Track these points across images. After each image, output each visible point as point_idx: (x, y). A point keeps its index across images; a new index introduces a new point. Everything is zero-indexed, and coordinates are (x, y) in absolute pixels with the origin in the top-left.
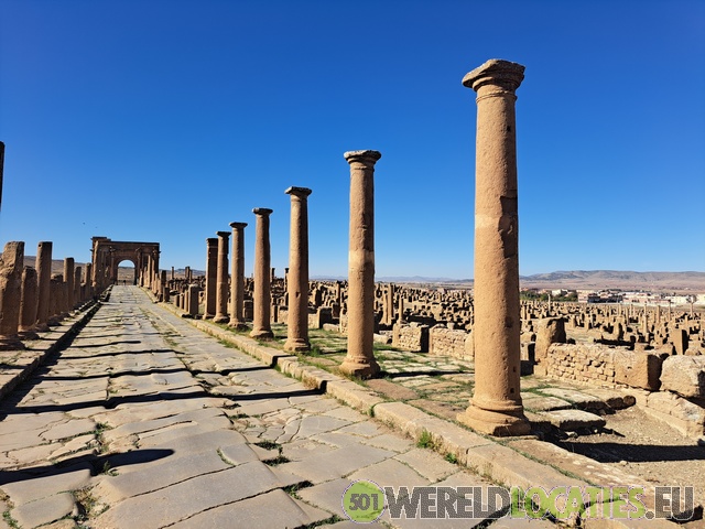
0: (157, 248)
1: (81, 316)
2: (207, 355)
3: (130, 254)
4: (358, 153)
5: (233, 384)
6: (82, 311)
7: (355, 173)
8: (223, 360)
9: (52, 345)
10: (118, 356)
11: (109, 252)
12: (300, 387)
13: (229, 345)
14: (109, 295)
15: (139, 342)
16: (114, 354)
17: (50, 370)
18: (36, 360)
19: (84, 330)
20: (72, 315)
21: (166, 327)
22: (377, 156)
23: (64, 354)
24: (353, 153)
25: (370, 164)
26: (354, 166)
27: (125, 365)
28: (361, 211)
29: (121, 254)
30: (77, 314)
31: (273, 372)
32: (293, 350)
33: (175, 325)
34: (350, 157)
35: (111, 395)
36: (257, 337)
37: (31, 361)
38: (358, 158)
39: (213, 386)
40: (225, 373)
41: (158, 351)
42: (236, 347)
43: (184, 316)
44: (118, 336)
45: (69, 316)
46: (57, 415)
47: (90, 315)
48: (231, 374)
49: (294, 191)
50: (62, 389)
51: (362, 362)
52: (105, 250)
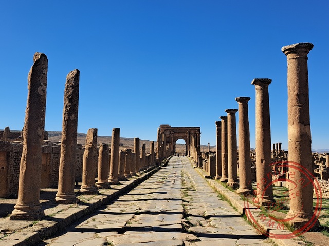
0: (199, 130)
1: (143, 176)
2: (204, 205)
3: (182, 135)
4: (292, 46)
5: (210, 226)
6: (145, 172)
7: (291, 62)
8: (212, 208)
9: (116, 192)
10: (148, 202)
11: (169, 135)
12: (253, 232)
13: (223, 198)
14: (167, 162)
15: (166, 193)
16: (145, 200)
17: (107, 207)
18: (100, 201)
19: (142, 184)
20: (138, 174)
21: (190, 184)
22: (309, 46)
23: (121, 198)
24: (288, 47)
25: (303, 54)
26: (289, 56)
27: (148, 207)
28: (296, 92)
29: (177, 135)
30: (142, 174)
31: (241, 220)
32: (260, 205)
33: (196, 183)
34: (286, 50)
35: (127, 225)
36: (242, 194)
37: (96, 201)
38: (291, 51)
39: (193, 226)
40: (207, 218)
41: (173, 199)
42: (227, 200)
43: (206, 177)
44: (156, 188)
45: (136, 175)
46: (91, 234)
47: (150, 175)
48: (211, 218)
49: (257, 82)
50: (106, 219)
51: (302, 217)
52: (168, 133)
